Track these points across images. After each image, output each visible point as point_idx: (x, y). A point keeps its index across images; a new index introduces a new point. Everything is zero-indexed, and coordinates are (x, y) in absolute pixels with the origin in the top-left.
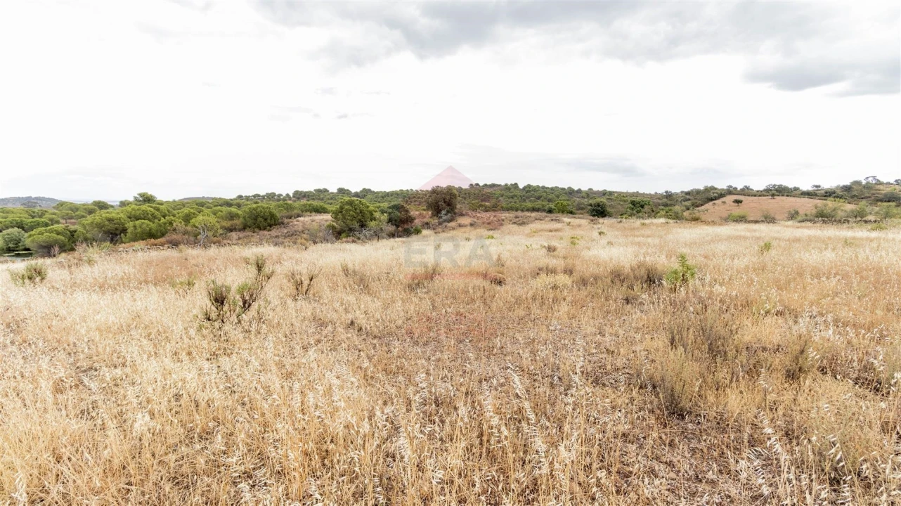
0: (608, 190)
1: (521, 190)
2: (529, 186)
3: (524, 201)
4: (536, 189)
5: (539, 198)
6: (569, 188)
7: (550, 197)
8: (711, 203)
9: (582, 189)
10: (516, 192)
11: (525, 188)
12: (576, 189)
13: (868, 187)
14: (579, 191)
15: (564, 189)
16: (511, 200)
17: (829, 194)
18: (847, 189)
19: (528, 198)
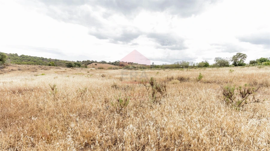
0: (57, 59)
1: (19, 56)
2: (23, 55)
3: (22, 61)
4: (27, 57)
5: (29, 60)
6: (42, 57)
7: (35, 60)
8: (89, 65)
9: (47, 58)
10: (17, 57)
11: (21, 56)
12: (45, 58)
13: (118, 62)
14: (46, 59)
15: (40, 58)
16: (15, 60)
17: (112, 64)
18: (115, 62)
19: (23, 60)
